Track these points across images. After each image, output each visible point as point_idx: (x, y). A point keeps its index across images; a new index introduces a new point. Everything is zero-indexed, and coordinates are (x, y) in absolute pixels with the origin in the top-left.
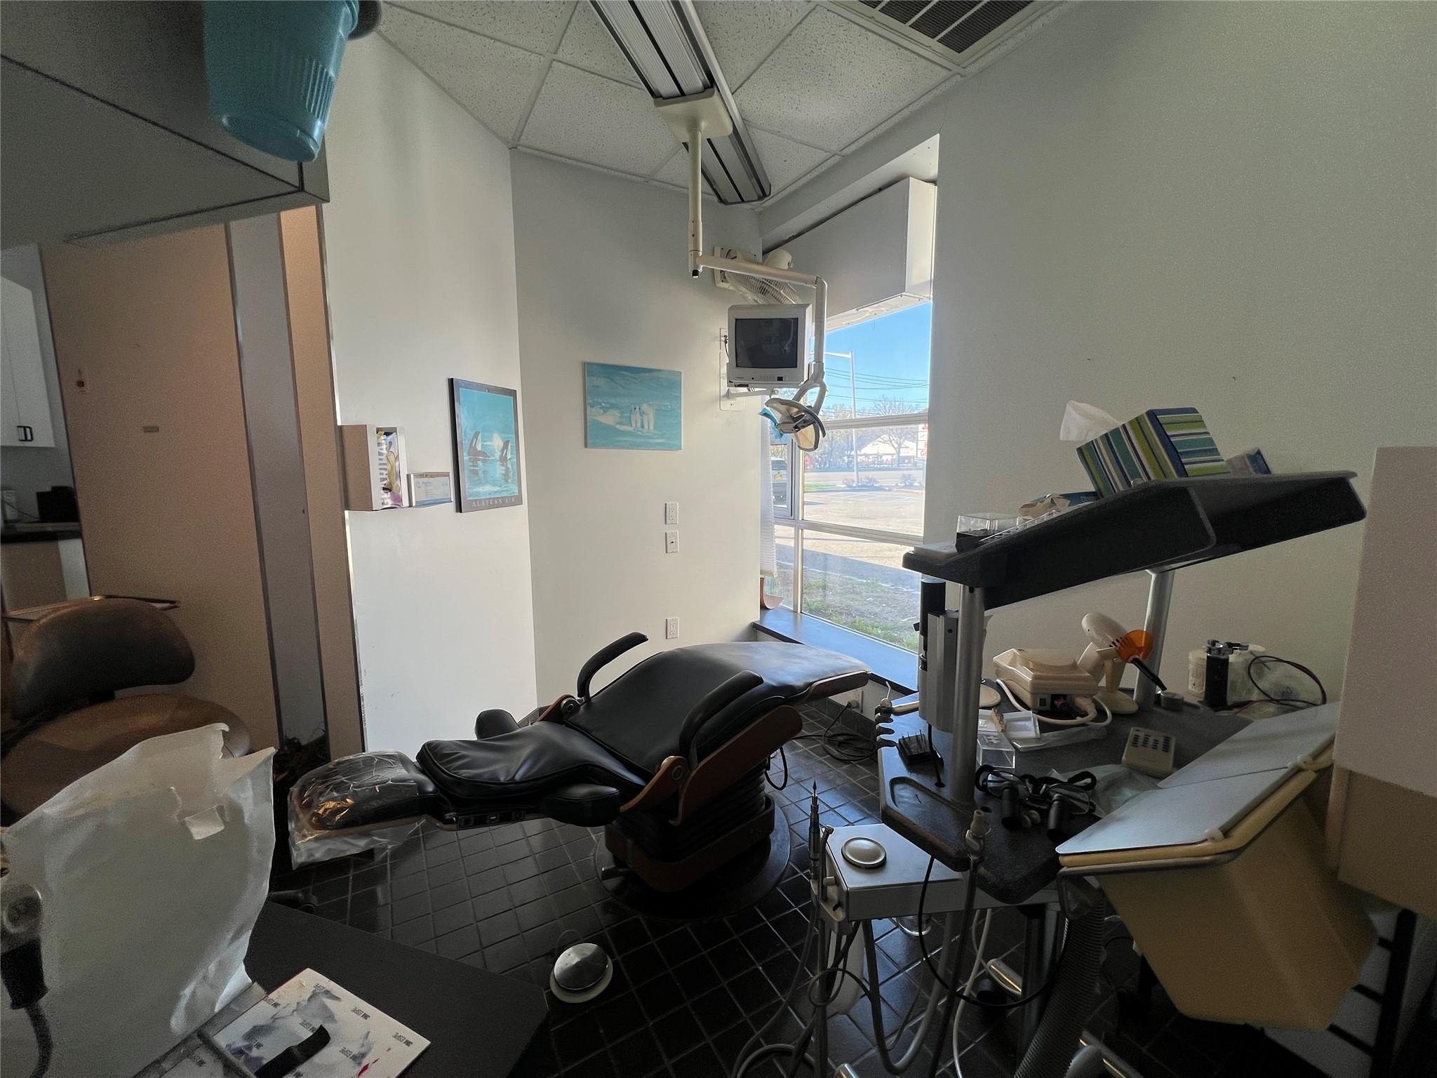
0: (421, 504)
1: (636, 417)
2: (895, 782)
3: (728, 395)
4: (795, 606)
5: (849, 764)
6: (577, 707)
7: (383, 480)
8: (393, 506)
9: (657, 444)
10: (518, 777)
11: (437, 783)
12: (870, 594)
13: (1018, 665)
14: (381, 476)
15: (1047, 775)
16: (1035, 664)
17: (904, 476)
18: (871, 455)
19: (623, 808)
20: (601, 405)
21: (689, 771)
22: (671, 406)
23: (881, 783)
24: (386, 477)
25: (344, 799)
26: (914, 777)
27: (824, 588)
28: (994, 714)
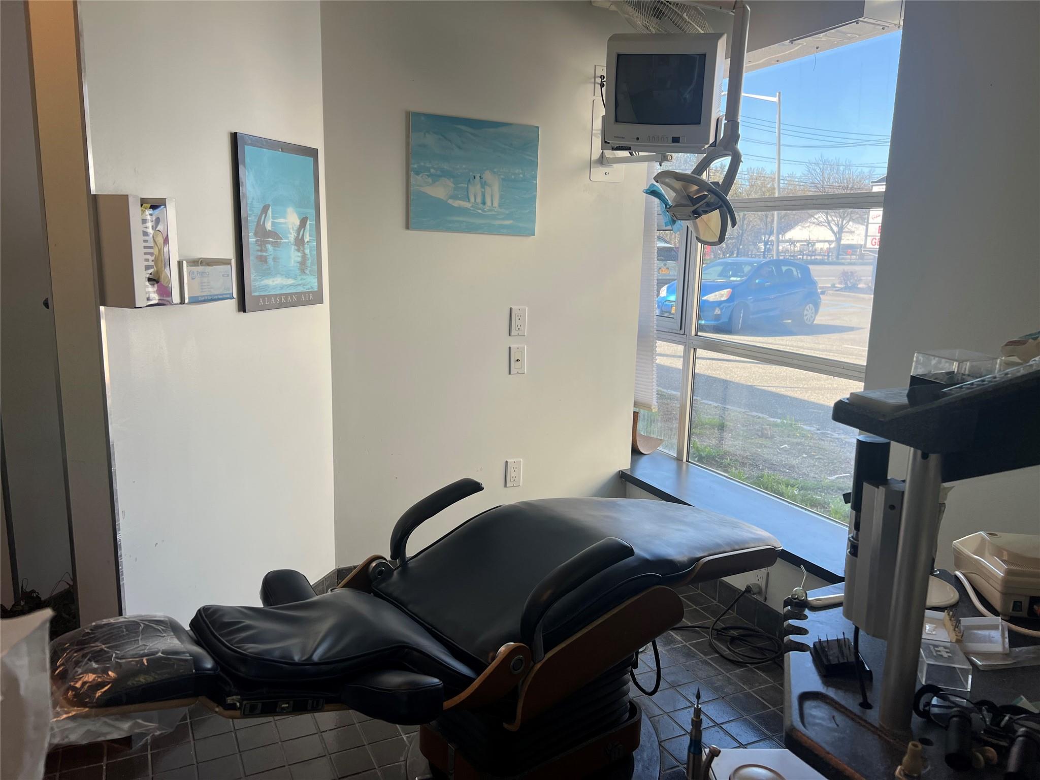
0: (195, 301)
1: (475, 189)
2: (805, 697)
3: (602, 161)
4: (680, 452)
5: (743, 667)
6: (390, 572)
7: (147, 268)
8: (161, 302)
9: (503, 227)
10: (316, 657)
11: (217, 659)
12: (786, 439)
13: (987, 554)
14: (147, 263)
15: (1013, 703)
16: (1010, 554)
17: (845, 274)
18: (798, 241)
19: (448, 704)
20: (429, 171)
21: (532, 663)
22: (524, 175)
23: (786, 697)
24: (153, 264)
25: (105, 671)
26: (831, 693)
27: (722, 427)
28: (948, 618)
